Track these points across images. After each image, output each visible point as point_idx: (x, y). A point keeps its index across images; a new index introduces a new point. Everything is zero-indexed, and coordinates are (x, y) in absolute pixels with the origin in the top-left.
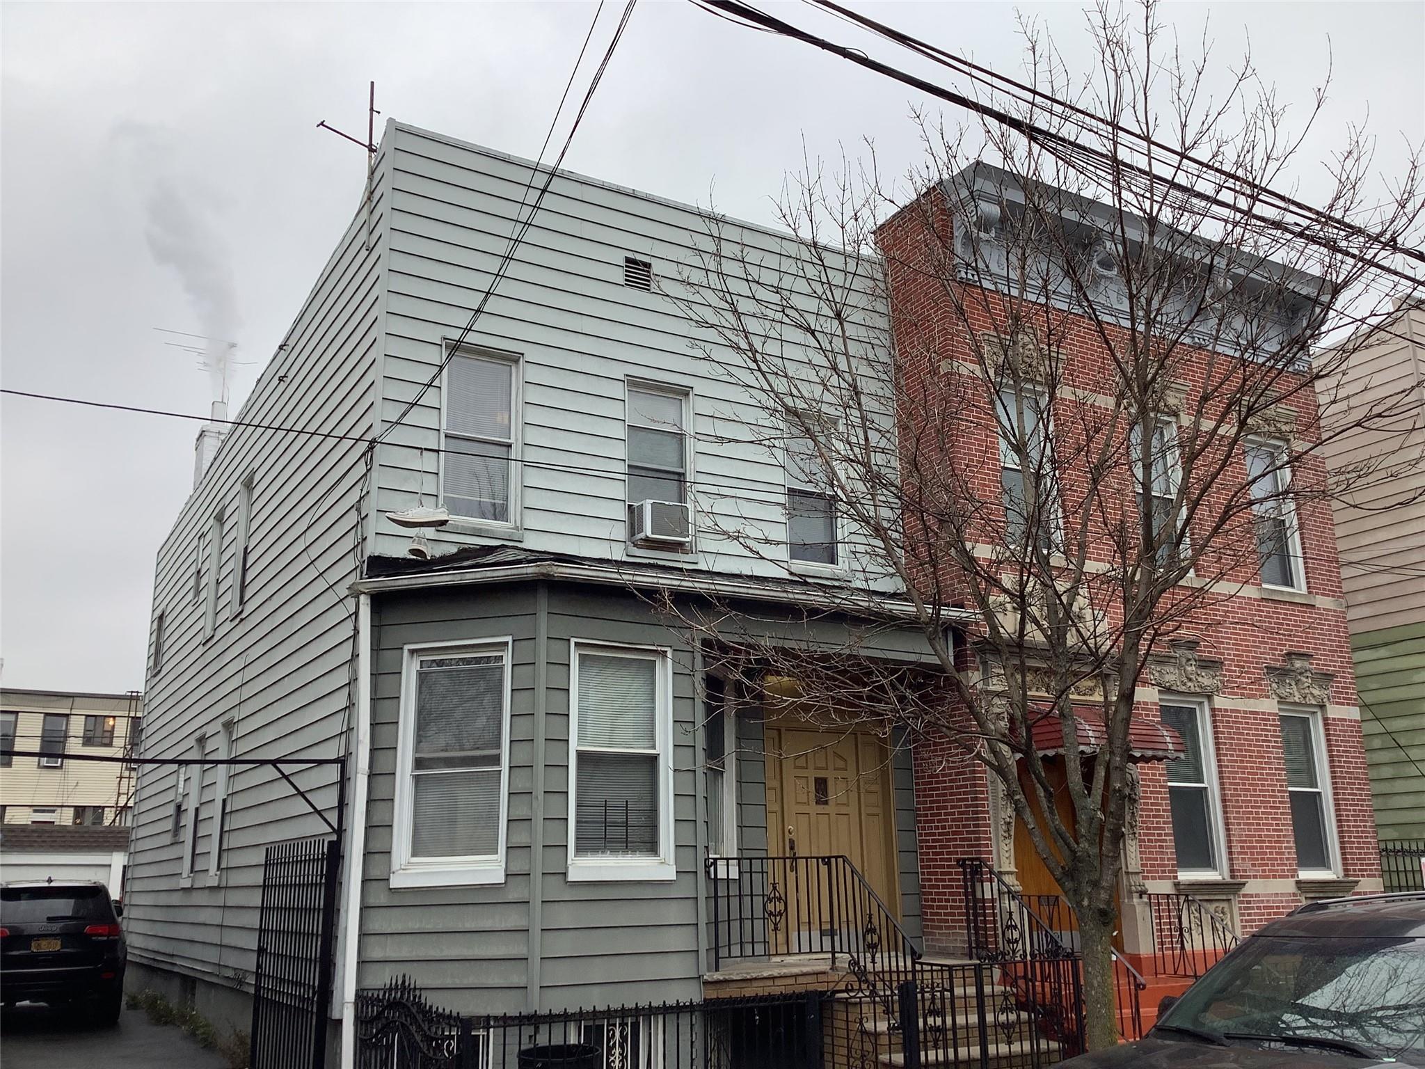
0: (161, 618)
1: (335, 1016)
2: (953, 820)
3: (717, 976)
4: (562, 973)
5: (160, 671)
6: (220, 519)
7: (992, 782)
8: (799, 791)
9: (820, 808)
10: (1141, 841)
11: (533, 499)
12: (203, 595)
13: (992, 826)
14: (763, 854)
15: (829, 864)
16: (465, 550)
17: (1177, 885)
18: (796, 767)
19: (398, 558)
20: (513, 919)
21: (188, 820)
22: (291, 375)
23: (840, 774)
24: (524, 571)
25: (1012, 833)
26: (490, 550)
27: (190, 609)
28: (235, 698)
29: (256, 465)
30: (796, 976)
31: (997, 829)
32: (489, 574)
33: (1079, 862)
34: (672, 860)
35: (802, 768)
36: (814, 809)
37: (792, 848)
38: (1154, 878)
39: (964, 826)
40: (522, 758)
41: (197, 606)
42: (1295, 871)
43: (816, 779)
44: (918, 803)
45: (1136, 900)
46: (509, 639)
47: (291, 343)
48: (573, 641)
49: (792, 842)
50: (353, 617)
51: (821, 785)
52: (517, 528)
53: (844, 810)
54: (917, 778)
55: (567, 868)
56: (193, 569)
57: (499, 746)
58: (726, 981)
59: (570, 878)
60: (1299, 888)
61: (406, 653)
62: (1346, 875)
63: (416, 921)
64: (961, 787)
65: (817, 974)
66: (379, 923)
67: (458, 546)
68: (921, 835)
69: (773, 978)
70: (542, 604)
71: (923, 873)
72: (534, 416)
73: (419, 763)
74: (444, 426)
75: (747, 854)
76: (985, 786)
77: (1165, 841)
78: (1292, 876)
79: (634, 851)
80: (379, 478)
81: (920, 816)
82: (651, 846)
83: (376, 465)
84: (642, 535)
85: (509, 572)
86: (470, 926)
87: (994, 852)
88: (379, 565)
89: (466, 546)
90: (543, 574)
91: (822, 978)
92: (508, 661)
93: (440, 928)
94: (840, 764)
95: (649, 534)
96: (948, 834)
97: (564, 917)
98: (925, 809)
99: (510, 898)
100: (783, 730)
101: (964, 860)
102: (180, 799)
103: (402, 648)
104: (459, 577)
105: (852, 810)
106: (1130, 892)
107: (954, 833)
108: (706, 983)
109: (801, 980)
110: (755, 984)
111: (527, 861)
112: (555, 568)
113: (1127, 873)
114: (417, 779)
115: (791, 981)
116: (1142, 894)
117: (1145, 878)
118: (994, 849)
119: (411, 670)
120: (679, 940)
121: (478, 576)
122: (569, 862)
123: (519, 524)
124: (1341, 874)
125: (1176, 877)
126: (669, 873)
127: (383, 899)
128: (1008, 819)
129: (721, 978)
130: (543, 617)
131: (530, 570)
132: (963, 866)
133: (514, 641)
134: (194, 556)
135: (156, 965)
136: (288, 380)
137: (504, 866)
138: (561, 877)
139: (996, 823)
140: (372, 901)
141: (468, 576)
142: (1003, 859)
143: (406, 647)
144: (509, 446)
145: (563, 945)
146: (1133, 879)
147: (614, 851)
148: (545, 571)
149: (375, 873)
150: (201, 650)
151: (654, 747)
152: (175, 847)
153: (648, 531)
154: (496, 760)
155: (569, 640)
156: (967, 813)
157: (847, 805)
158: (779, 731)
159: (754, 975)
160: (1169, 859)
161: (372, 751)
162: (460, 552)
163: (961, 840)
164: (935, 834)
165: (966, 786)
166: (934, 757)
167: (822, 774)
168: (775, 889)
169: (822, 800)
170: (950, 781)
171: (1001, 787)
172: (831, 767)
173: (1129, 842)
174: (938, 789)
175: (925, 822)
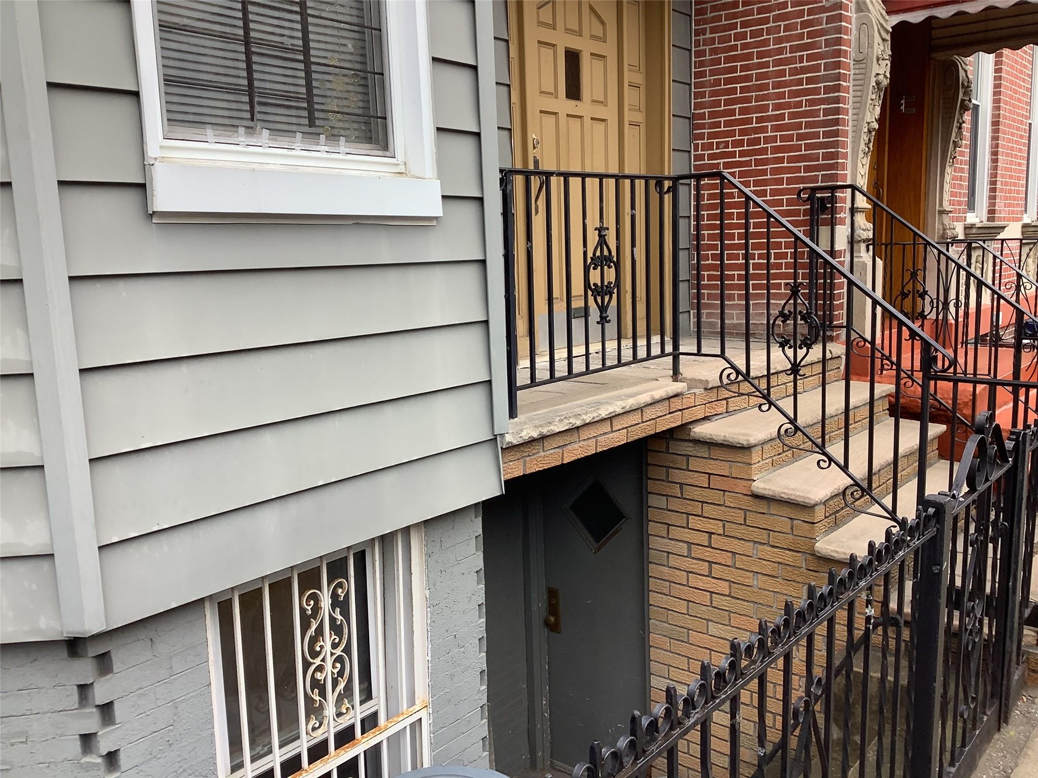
2: (776, 129)
3: (524, 431)
7: (858, 61)
8: (546, 70)
9: (571, 106)
13: (850, 133)
18: (541, 24)
23: (599, 48)
25: (872, 146)
30: (641, 409)
35: (548, 25)
36: (568, 106)
39: (800, 137)
42: (1022, 211)
43: (567, 52)
44: (698, 106)
49: (536, 161)
51: (573, 59)
53: (600, 112)
55: (145, 167)
58: (543, 438)
59: (164, 202)
60: (1023, 231)
64: (804, 70)
65: (669, 398)
68: (701, 157)
69: (611, 419)
76: (849, 67)
78: (1022, 218)
79: (333, 137)
81: (702, 126)
87: (849, 177)
91: (677, 404)
94: (598, 31)
96: (764, 151)
98: (712, 115)
101: (815, 190)
105: (610, 113)
107: (776, 150)
108: (508, 448)
109: (649, 413)
110: (585, 434)
113: (942, 212)
115: (635, 418)
118: (849, 172)
126: (425, 199)
129: (535, 435)
132: (811, 200)
138: (130, 198)
139: (856, 129)
146: (946, 220)
156: (815, 113)
157: (603, 103)
163: (791, 160)
164: (733, 155)
165: (817, 68)
166: (744, 25)
167: (575, 43)
168: (602, 241)
169: (574, 91)
170: (778, 63)
171: (876, 69)
172: (586, 32)
173: (948, 170)
174: (748, 78)
175: (712, 136)
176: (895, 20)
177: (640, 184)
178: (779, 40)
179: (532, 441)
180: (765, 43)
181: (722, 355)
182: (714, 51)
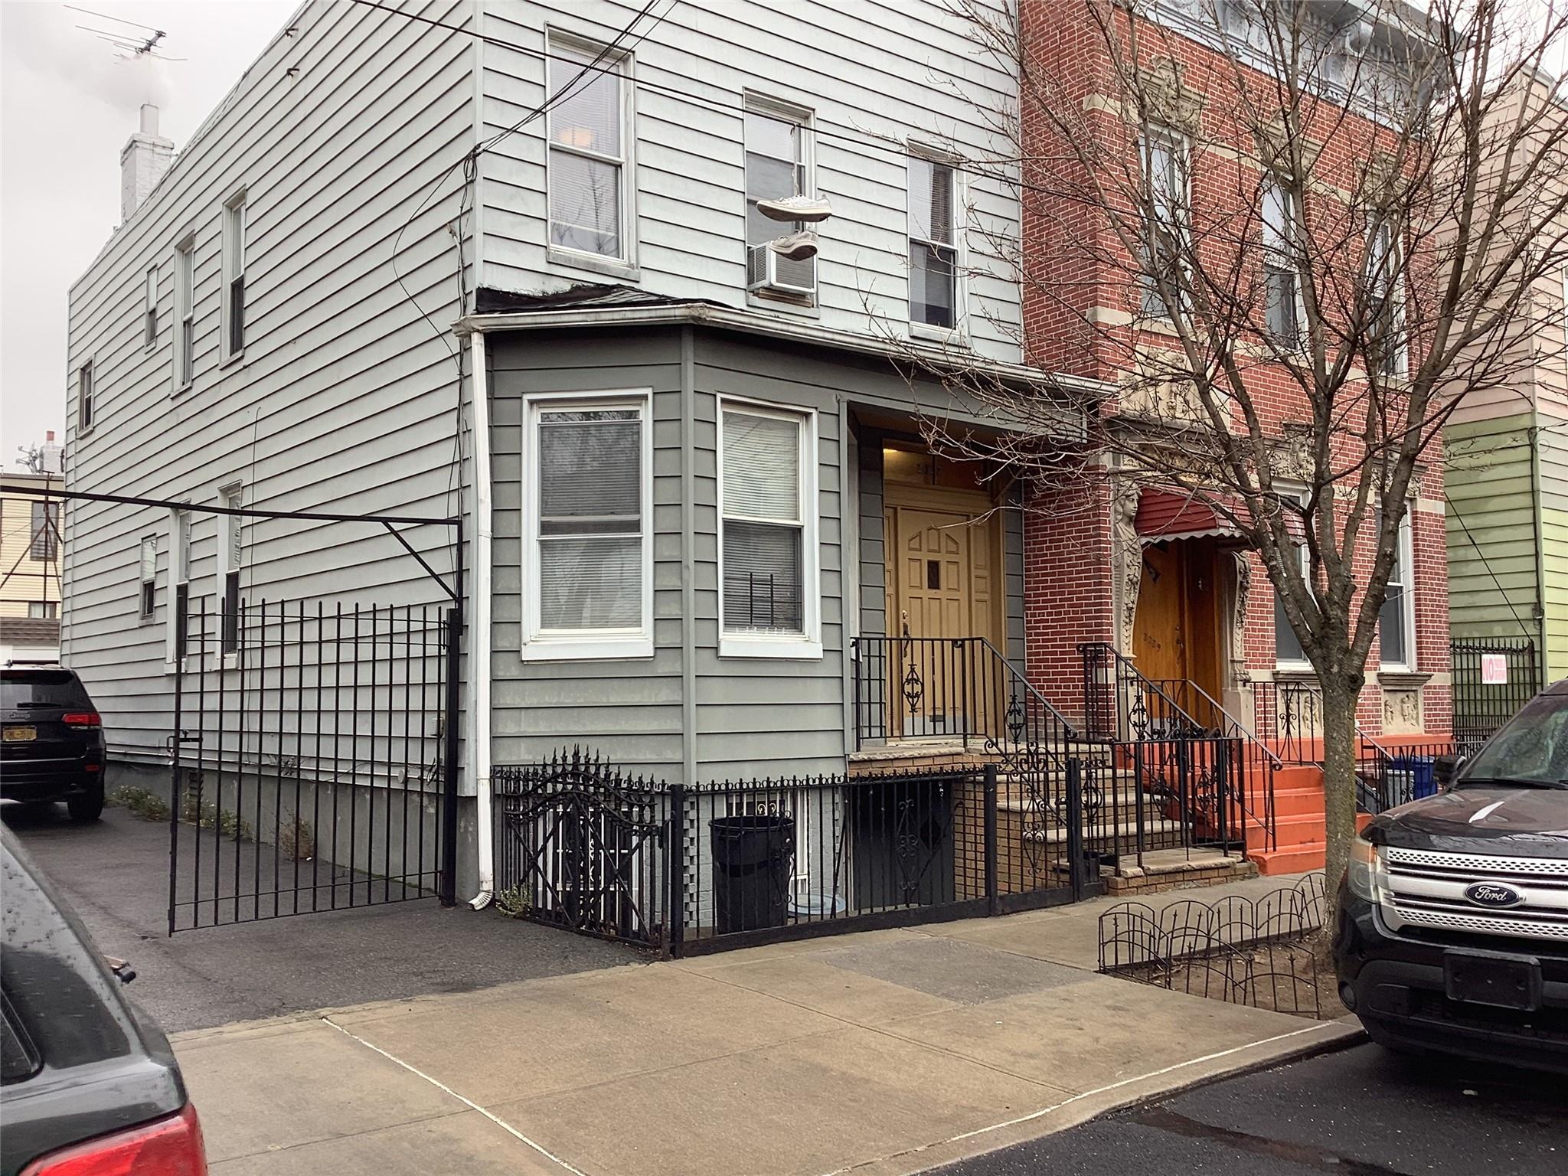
0: (86, 370)
1: (468, 792)
2: (1070, 606)
3: (862, 756)
4: (717, 749)
5: (92, 431)
6: (186, 248)
7: (1116, 567)
8: (913, 574)
9: (933, 593)
10: (1247, 630)
11: (649, 231)
12: (162, 342)
13: (1114, 611)
14: (882, 636)
15: (962, 646)
16: (578, 288)
17: (1275, 674)
18: (910, 549)
19: (509, 293)
20: (665, 694)
21: (168, 599)
22: (304, 68)
23: (953, 558)
24: (672, 313)
25: (1133, 619)
26: (607, 290)
27: (141, 357)
28: (246, 457)
29: (249, 180)
30: (933, 757)
31: (1119, 616)
32: (629, 315)
33: (1333, 629)
34: (818, 639)
35: (916, 550)
36: (927, 593)
37: (905, 633)
38: (1255, 667)
39: (1083, 612)
40: (669, 523)
41: (153, 353)
42: (1377, 663)
43: (929, 562)
44: (1027, 589)
45: (1240, 688)
46: (649, 392)
47: (303, 27)
48: (719, 396)
49: (905, 626)
50: (458, 358)
51: (934, 567)
52: (631, 266)
53: (954, 595)
54: (1028, 563)
55: (718, 642)
56: (142, 309)
57: (638, 510)
58: (871, 761)
59: (722, 653)
60: (1380, 681)
61: (526, 404)
62: (1419, 670)
63: (549, 695)
64: (1083, 571)
66: (510, 696)
67: (572, 282)
68: (1029, 622)
70: (689, 353)
71: (1030, 661)
72: (647, 129)
73: (545, 528)
74: (549, 138)
75: (864, 636)
76: (1110, 570)
77: (1267, 630)
78: (1375, 669)
79: (780, 627)
80: (482, 193)
81: (1029, 602)
82: (795, 623)
83: (479, 179)
84: (765, 283)
85: (653, 314)
86: (614, 700)
87: (1115, 638)
88: (491, 299)
89: (580, 284)
90: (693, 318)
91: (958, 759)
92: (646, 415)
93: (581, 702)
94: (953, 548)
95: (774, 281)
96: (1063, 620)
97: (717, 692)
98: (1036, 595)
99: (660, 672)
100: (899, 508)
101: (1086, 645)
102: (149, 576)
103: (521, 398)
104: (592, 317)
105: (963, 595)
106: (1235, 680)
107: (1070, 619)
108: (852, 762)
109: (938, 761)
111: (679, 633)
112: (707, 310)
113: (1233, 661)
114: (543, 544)
115: (930, 762)
116: (1246, 682)
117: (1248, 667)
118: (1115, 635)
119: (532, 422)
120: (829, 719)
121: (616, 316)
122: (720, 637)
123: (633, 261)
124: (1415, 668)
125: (1274, 667)
126: (816, 651)
127: (514, 672)
128: (1131, 605)
129: (866, 758)
130: (690, 368)
131: (678, 312)
132: (1084, 651)
133: (654, 394)
134: (142, 293)
135: (128, 759)
136: (302, 74)
137: (651, 639)
138: (713, 651)
139: (1119, 609)
140: (501, 674)
141: (604, 316)
142: (1123, 645)
143: (526, 397)
144: (618, 166)
145: (717, 721)
146: (1237, 667)
147: (760, 627)
148: (697, 314)
149: (503, 644)
150: (168, 405)
151: (797, 519)
152: (147, 629)
153: (772, 277)
154: (636, 526)
155: (715, 396)
156: (1089, 598)
157: (958, 590)
158: (895, 509)
159: (897, 756)
160: (1269, 649)
161: (494, 511)
162: (575, 289)
163: (1079, 626)
164: (1047, 620)
165: (1089, 571)
166: (1051, 541)
167: (934, 557)
168: (913, 671)
169: (934, 582)
170: (1069, 566)
171: (1127, 571)
172: (943, 550)
173: (1236, 630)
174: (1054, 574)
175: (1036, 608)
176: (1144, 540)
177: (948, 645)
178: (1069, 553)
179: (864, 761)
180: (1062, 553)
181: (986, 734)
182: (1035, 556)
